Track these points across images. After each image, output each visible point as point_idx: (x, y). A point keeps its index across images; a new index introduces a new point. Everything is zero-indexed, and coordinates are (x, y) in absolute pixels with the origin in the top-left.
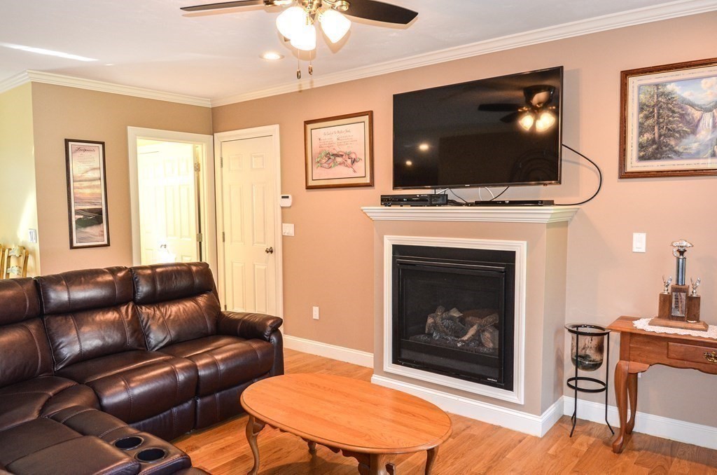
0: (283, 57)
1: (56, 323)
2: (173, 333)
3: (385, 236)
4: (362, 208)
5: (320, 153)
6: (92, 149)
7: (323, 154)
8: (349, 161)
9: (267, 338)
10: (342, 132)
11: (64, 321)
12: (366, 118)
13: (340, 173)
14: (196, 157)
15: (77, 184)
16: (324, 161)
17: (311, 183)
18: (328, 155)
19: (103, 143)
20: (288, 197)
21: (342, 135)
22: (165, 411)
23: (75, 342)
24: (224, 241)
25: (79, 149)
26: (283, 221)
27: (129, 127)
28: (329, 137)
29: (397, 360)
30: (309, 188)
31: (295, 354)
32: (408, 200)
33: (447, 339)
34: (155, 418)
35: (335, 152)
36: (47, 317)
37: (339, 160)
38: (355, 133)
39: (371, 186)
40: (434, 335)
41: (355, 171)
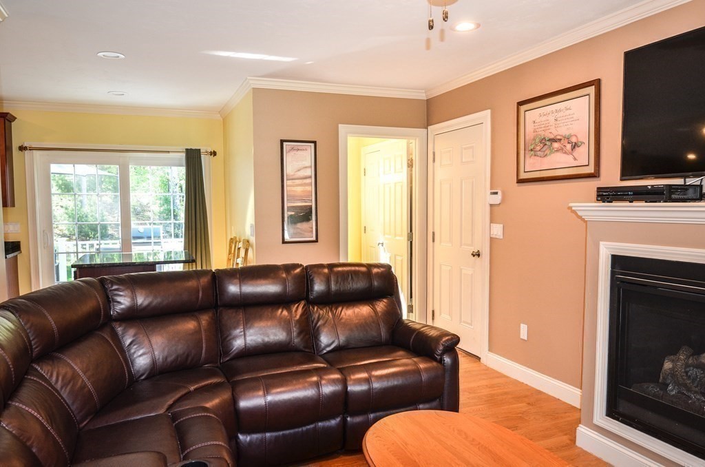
0: (478, 26)
1: (228, 315)
2: (342, 339)
3: (601, 243)
4: (571, 205)
5: (534, 139)
6: (304, 148)
7: (537, 140)
8: (569, 147)
9: (438, 357)
10: (560, 110)
11: (234, 314)
12: (591, 90)
13: (559, 162)
14: (409, 153)
15: (289, 182)
16: (538, 148)
17: (523, 176)
18: (543, 141)
19: (315, 142)
20: (496, 193)
21: (560, 114)
22: (308, 424)
23: (241, 335)
24: (433, 241)
25: (293, 149)
26: (492, 221)
27: (340, 125)
28: (544, 118)
29: (612, 412)
30: (520, 181)
31: (498, 377)
32: (634, 195)
33: (690, 398)
34: (297, 430)
35: (552, 137)
36: (221, 309)
37: (556, 145)
38: (578, 110)
39: (596, 177)
40: (670, 388)
41: (575, 159)
